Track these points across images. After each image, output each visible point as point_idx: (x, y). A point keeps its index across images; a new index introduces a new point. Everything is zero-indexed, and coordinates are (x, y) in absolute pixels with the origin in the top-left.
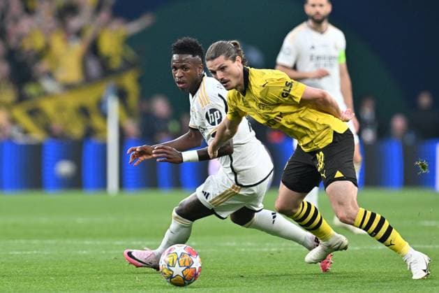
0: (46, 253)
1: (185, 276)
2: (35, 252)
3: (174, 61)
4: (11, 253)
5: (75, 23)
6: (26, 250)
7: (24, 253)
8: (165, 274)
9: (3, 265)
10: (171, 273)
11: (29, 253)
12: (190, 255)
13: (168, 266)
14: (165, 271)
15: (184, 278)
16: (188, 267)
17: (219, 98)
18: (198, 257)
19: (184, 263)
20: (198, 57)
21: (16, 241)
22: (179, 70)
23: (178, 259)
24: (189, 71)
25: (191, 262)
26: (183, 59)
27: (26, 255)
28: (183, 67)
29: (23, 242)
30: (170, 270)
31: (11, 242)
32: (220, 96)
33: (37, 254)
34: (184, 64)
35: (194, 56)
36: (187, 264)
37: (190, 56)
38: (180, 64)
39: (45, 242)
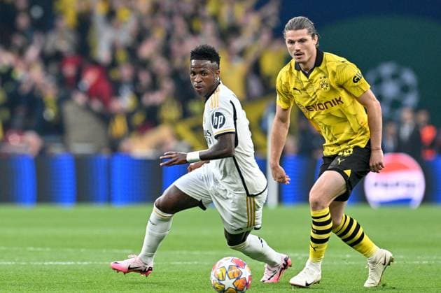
0: (206, 264)
1: (236, 288)
2: (196, 263)
3: (192, 67)
4: (172, 263)
5: (237, 44)
6: (187, 261)
7: (185, 263)
8: (217, 288)
9: (165, 275)
10: (223, 286)
11: (190, 263)
12: (237, 266)
13: (219, 280)
14: (217, 286)
15: (236, 290)
16: (238, 278)
17: (230, 104)
18: (246, 267)
19: (234, 275)
20: (215, 63)
21: (178, 252)
22: (197, 76)
23: (227, 272)
24: (207, 77)
25: (240, 273)
26: (202, 64)
27: (187, 265)
28: (201, 73)
29: (185, 252)
30: (221, 284)
31: (173, 253)
32: (231, 102)
33: (198, 265)
34: (202, 69)
35: (212, 62)
36: (236, 276)
37: (209, 62)
38: (199, 70)
39: (206, 253)
